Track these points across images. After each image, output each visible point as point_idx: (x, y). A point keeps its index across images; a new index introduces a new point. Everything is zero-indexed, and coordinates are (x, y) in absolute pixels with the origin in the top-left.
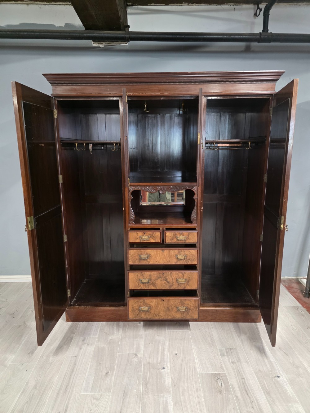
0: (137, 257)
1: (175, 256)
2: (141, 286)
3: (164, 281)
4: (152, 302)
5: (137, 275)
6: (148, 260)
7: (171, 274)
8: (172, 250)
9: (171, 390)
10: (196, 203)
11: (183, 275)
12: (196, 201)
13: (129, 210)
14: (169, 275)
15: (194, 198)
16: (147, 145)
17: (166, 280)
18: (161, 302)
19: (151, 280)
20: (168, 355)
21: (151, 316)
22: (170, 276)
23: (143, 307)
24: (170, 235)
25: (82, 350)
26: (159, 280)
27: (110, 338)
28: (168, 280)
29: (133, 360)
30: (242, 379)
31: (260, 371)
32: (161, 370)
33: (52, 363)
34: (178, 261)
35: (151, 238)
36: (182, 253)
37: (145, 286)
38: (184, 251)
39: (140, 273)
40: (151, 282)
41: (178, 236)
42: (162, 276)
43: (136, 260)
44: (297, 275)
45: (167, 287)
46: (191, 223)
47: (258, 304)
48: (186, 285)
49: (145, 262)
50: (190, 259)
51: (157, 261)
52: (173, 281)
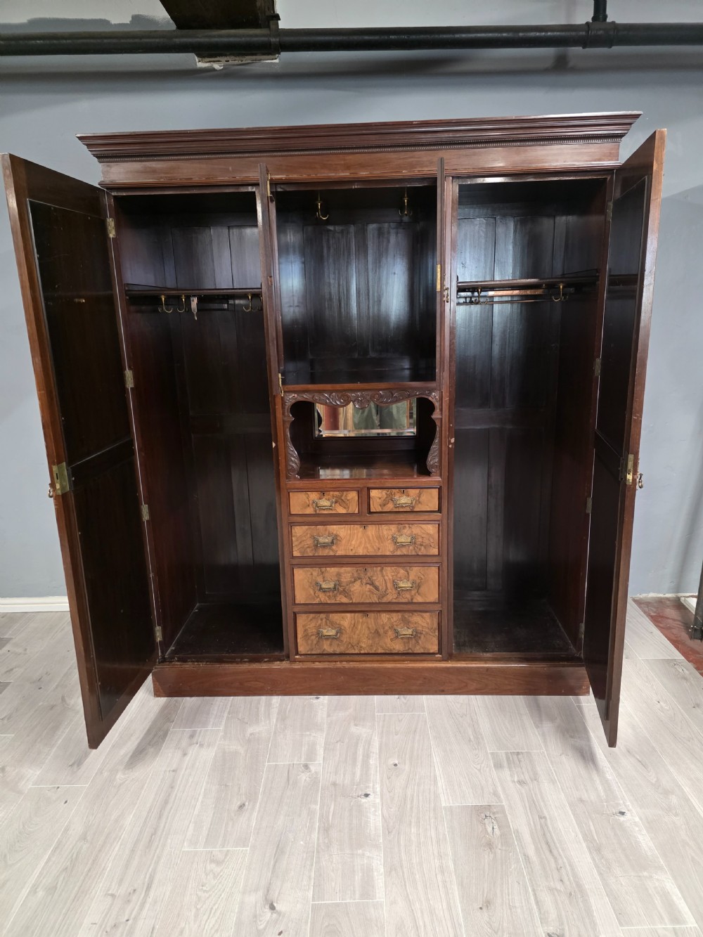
0: (310, 542)
1: (390, 537)
2: (320, 596)
3: (368, 586)
4: (343, 618)
5: (312, 574)
6: (334, 547)
7: (381, 570)
8: (383, 526)
9: (381, 841)
10: (438, 429)
11: (408, 574)
12: (438, 423)
13: (286, 447)
14: (379, 573)
15: (433, 417)
16: (327, 296)
17: (372, 584)
18: (362, 618)
19: (340, 585)
20: (377, 767)
21: (342, 648)
22: (380, 576)
23: (325, 629)
24: (380, 495)
25: (187, 758)
26: (358, 583)
27: (250, 730)
28: (377, 584)
29: (298, 777)
30: (540, 818)
31: (581, 800)
32: (359, 798)
33: (120, 785)
34: (398, 548)
35: (337, 504)
36: (407, 531)
37: (329, 597)
38: (410, 527)
39: (317, 570)
40: (341, 589)
41: (397, 497)
42: (362, 575)
43: (308, 547)
44: (678, 589)
45: (375, 599)
46: (428, 474)
47: (582, 655)
48: (415, 594)
49: (326, 552)
50: (424, 544)
51: (352, 550)
52: (386, 586)
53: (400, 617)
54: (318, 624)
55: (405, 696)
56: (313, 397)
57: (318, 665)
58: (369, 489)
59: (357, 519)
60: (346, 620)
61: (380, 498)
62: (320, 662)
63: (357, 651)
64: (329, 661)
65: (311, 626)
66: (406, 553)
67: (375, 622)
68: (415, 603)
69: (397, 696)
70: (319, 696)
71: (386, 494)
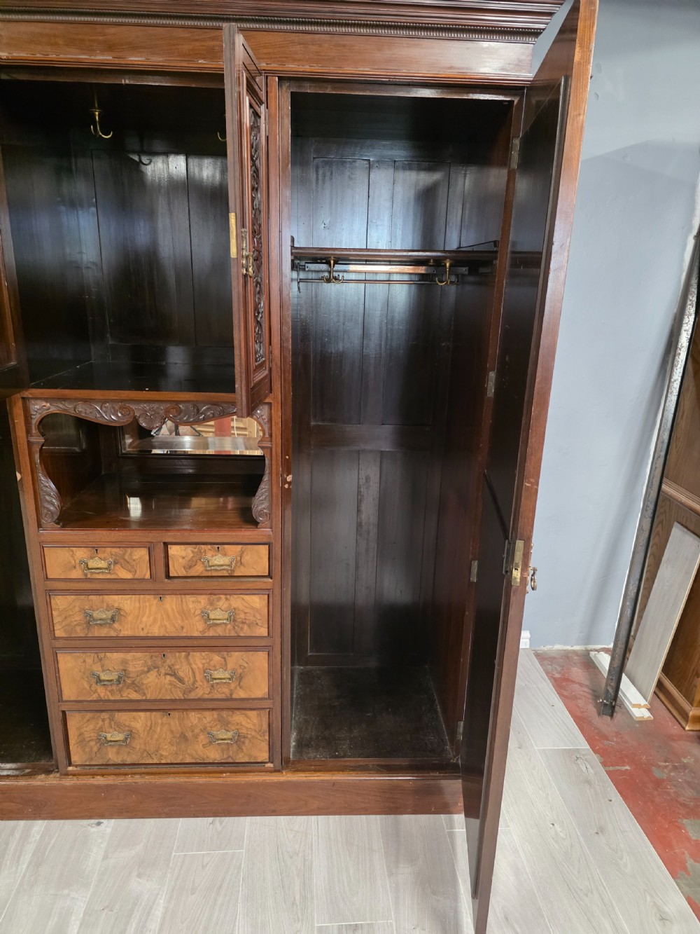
0: (79, 618)
1: (198, 612)
2: (99, 691)
3: (168, 677)
4: (134, 718)
5: (84, 661)
6: (116, 625)
7: (187, 657)
8: (188, 596)
10: (267, 463)
11: (225, 661)
12: (267, 454)
14: (183, 660)
17: (174, 675)
18: (162, 719)
19: (127, 676)
21: (134, 757)
22: (185, 664)
23: (109, 733)
24: (183, 554)
26: (154, 673)
28: (181, 674)
34: (210, 627)
35: (118, 566)
36: (222, 603)
37: (112, 692)
38: (227, 599)
39: (92, 655)
40: (129, 681)
41: (209, 556)
42: (159, 663)
43: (78, 625)
44: (588, 639)
45: (179, 694)
46: (255, 523)
47: (460, 762)
48: (235, 688)
49: (104, 632)
50: (247, 622)
51: (143, 629)
52: (194, 677)
53: (216, 716)
54: (98, 726)
55: (223, 818)
57: (99, 780)
58: (166, 544)
59: (149, 586)
60: (139, 721)
61: (183, 558)
62: (103, 775)
63: (155, 761)
64: (115, 775)
65: (88, 729)
66: (221, 634)
67: (180, 724)
68: (236, 700)
69: (211, 819)
70: (102, 821)
71: (193, 552)
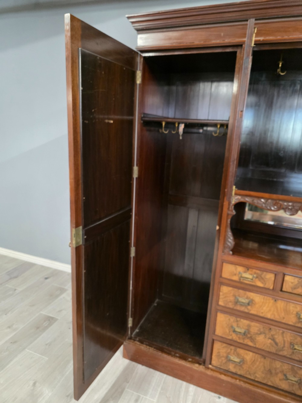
0: (232, 299)
1: (295, 313)
2: (233, 336)
3: (270, 341)
4: (246, 354)
5: (229, 319)
6: (249, 307)
7: (283, 332)
8: (291, 303)
13: (226, 231)
14: (280, 334)
17: (273, 340)
18: (261, 359)
19: (249, 333)
21: (242, 372)
22: (280, 336)
23: (232, 356)
24: (293, 281)
26: (263, 336)
28: (277, 341)
34: (299, 322)
35: (257, 279)
37: (239, 338)
40: (249, 336)
42: (267, 332)
43: (231, 302)
45: (273, 350)
49: (243, 309)
51: (262, 313)
52: (284, 345)
53: (290, 368)
54: (228, 352)
56: (253, 200)
57: (223, 377)
58: (284, 274)
59: (271, 293)
60: (249, 356)
61: (292, 283)
62: (225, 375)
63: (252, 378)
64: (232, 377)
65: (223, 351)
67: (270, 364)
70: (221, 396)
71: (298, 281)
